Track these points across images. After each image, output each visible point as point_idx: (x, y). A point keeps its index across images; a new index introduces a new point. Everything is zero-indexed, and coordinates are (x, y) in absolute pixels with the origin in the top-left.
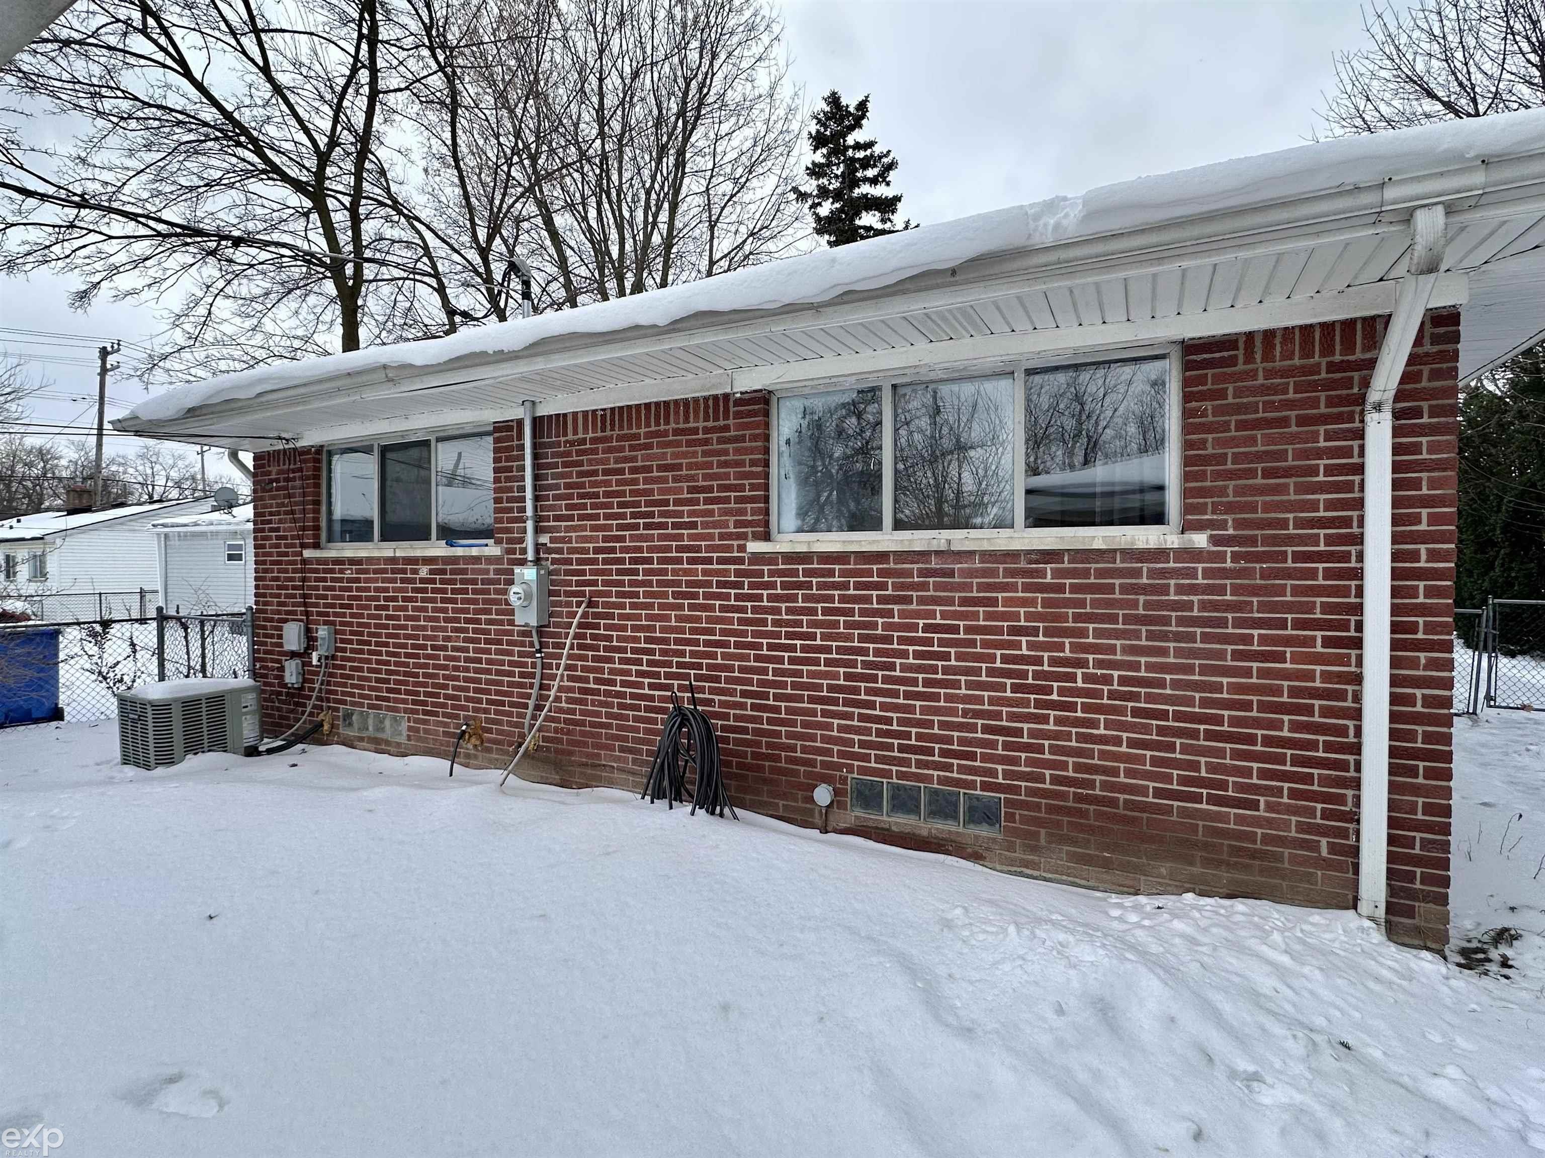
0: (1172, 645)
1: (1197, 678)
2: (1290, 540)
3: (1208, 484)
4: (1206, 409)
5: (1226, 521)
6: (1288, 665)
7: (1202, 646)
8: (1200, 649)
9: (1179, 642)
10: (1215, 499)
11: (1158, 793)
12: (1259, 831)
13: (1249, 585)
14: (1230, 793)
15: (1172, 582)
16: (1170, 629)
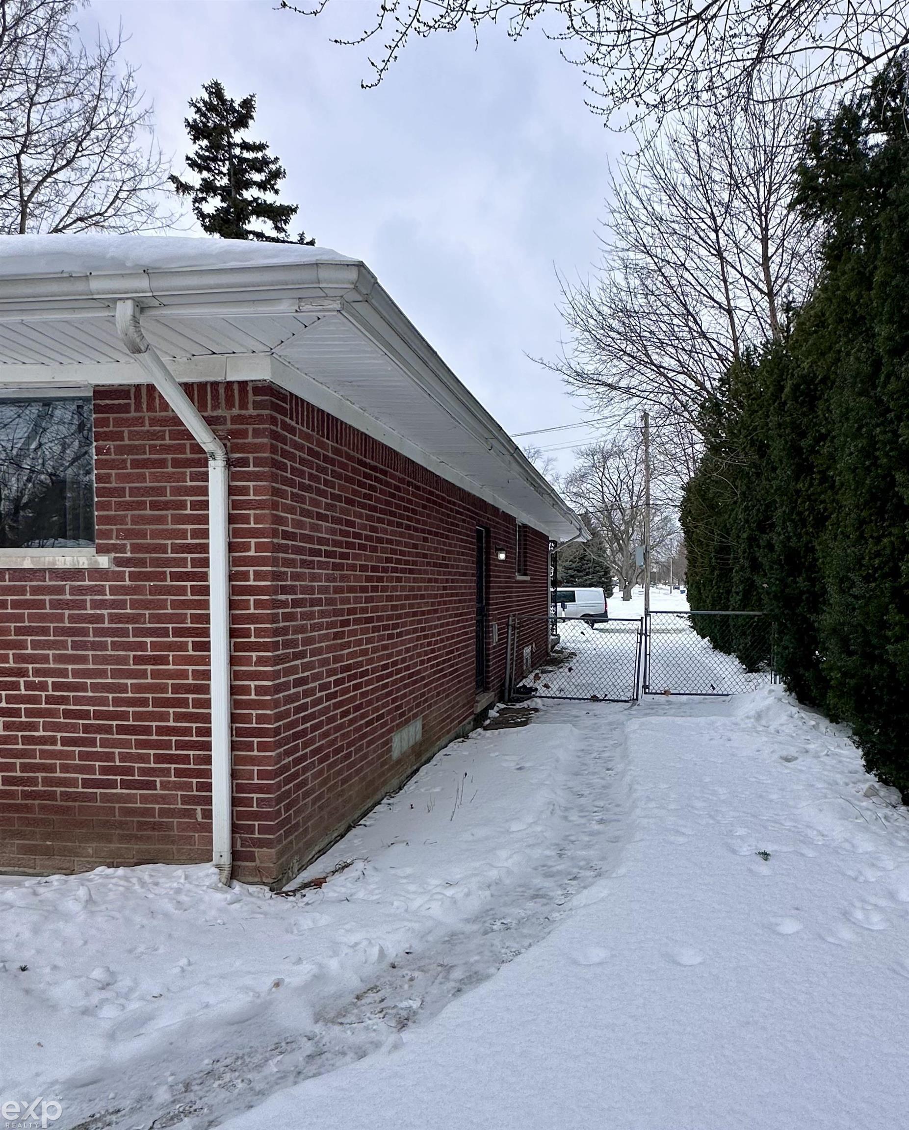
0: (90, 653)
1: (110, 681)
2: (168, 563)
3: (113, 513)
4: (109, 448)
5: (125, 545)
6: (171, 667)
7: (113, 653)
8: (110, 656)
9: (95, 650)
10: (119, 527)
11: (86, 783)
12: (157, 806)
13: (142, 600)
14: (136, 778)
15: (88, 598)
16: (89, 639)
